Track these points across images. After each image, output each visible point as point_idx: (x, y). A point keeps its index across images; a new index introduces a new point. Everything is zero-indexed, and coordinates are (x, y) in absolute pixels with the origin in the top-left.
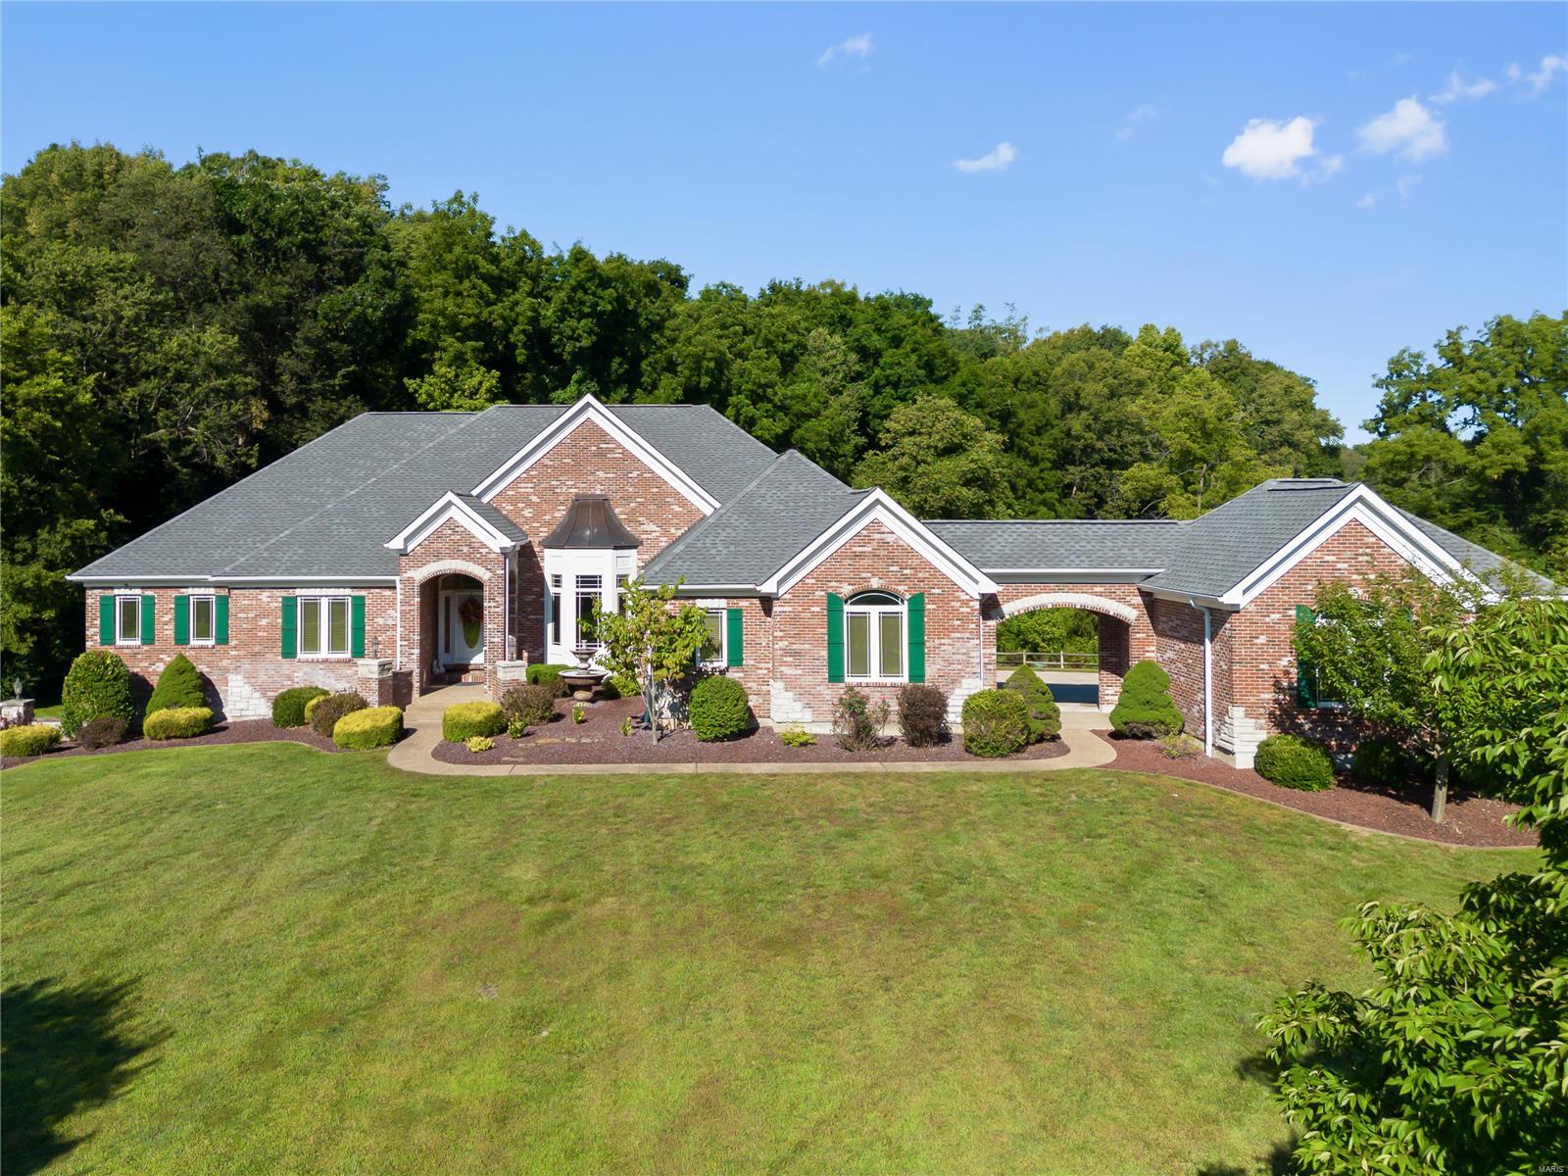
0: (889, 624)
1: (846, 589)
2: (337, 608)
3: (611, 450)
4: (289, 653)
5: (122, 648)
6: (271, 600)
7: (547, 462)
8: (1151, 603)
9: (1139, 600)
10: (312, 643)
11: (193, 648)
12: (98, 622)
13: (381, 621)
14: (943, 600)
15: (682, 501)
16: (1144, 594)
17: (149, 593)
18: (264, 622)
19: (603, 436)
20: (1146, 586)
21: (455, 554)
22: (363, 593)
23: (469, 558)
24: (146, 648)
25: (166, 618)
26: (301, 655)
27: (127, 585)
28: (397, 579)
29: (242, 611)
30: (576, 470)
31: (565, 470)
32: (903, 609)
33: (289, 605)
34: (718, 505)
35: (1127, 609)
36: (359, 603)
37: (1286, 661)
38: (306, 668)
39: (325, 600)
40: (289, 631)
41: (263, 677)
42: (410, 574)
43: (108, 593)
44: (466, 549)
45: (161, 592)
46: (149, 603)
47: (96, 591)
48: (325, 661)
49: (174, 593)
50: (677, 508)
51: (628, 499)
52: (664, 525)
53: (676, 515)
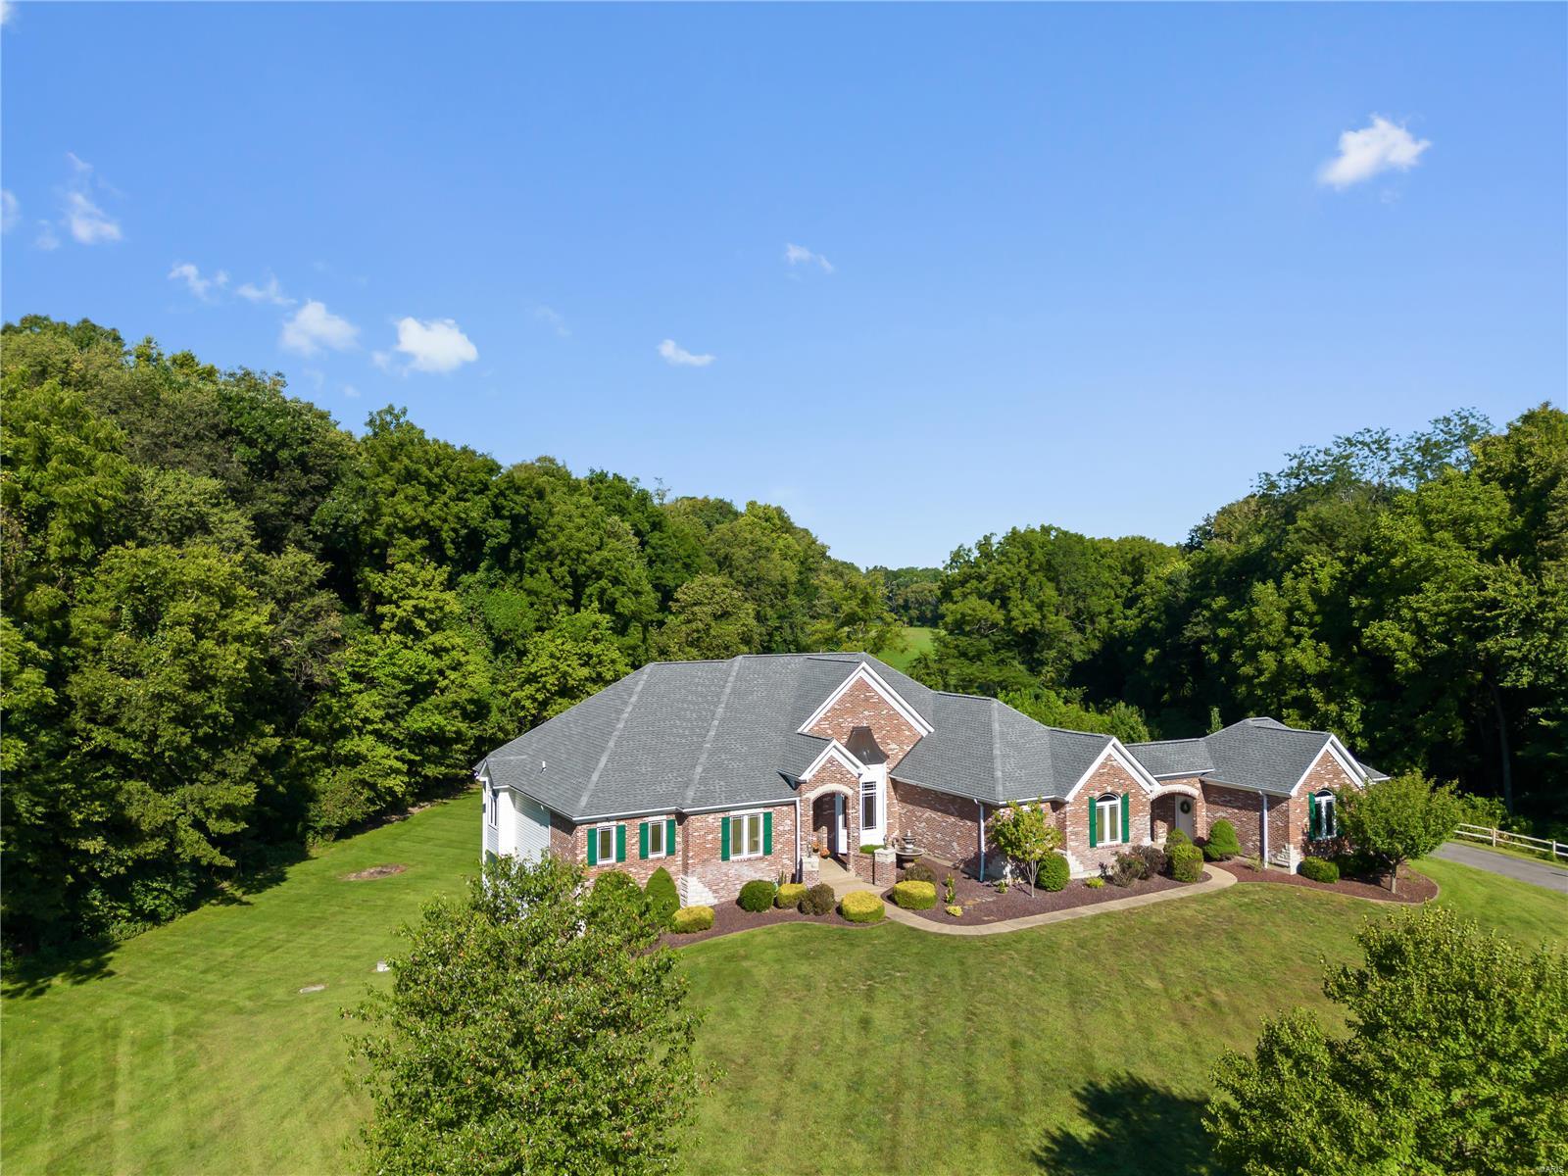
0: (1113, 809)
1: (1097, 794)
2: (754, 820)
3: (872, 697)
4: (725, 858)
5: (603, 866)
6: (713, 821)
7: (837, 707)
8: (1206, 788)
9: (1199, 785)
10: (738, 850)
11: (652, 861)
12: (586, 849)
13: (781, 828)
14: (1135, 796)
15: (910, 728)
16: (1202, 782)
17: (622, 823)
18: (710, 837)
19: (868, 687)
20: (1203, 778)
21: (833, 779)
22: (770, 810)
23: (840, 781)
24: (619, 864)
25: (634, 841)
26: (732, 858)
27: (608, 820)
28: (798, 799)
29: (696, 831)
30: (852, 712)
31: (846, 711)
32: (1118, 802)
33: (725, 821)
34: (932, 730)
35: (1195, 791)
36: (768, 817)
37: (1306, 820)
38: (737, 866)
39: (745, 815)
40: (725, 841)
41: (710, 877)
42: (807, 795)
43: (593, 826)
44: (839, 776)
45: (630, 821)
46: (621, 831)
47: (584, 826)
48: (749, 860)
49: (639, 822)
50: (907, 733)
51: (881, 728)
52: (900, 744)
53: (907, 737)
